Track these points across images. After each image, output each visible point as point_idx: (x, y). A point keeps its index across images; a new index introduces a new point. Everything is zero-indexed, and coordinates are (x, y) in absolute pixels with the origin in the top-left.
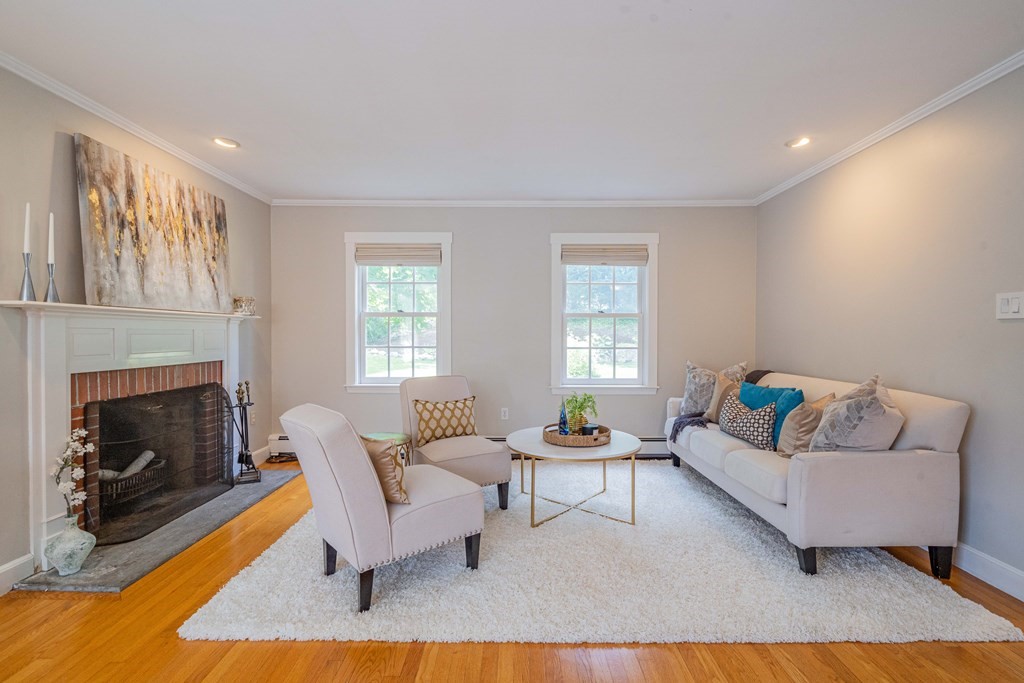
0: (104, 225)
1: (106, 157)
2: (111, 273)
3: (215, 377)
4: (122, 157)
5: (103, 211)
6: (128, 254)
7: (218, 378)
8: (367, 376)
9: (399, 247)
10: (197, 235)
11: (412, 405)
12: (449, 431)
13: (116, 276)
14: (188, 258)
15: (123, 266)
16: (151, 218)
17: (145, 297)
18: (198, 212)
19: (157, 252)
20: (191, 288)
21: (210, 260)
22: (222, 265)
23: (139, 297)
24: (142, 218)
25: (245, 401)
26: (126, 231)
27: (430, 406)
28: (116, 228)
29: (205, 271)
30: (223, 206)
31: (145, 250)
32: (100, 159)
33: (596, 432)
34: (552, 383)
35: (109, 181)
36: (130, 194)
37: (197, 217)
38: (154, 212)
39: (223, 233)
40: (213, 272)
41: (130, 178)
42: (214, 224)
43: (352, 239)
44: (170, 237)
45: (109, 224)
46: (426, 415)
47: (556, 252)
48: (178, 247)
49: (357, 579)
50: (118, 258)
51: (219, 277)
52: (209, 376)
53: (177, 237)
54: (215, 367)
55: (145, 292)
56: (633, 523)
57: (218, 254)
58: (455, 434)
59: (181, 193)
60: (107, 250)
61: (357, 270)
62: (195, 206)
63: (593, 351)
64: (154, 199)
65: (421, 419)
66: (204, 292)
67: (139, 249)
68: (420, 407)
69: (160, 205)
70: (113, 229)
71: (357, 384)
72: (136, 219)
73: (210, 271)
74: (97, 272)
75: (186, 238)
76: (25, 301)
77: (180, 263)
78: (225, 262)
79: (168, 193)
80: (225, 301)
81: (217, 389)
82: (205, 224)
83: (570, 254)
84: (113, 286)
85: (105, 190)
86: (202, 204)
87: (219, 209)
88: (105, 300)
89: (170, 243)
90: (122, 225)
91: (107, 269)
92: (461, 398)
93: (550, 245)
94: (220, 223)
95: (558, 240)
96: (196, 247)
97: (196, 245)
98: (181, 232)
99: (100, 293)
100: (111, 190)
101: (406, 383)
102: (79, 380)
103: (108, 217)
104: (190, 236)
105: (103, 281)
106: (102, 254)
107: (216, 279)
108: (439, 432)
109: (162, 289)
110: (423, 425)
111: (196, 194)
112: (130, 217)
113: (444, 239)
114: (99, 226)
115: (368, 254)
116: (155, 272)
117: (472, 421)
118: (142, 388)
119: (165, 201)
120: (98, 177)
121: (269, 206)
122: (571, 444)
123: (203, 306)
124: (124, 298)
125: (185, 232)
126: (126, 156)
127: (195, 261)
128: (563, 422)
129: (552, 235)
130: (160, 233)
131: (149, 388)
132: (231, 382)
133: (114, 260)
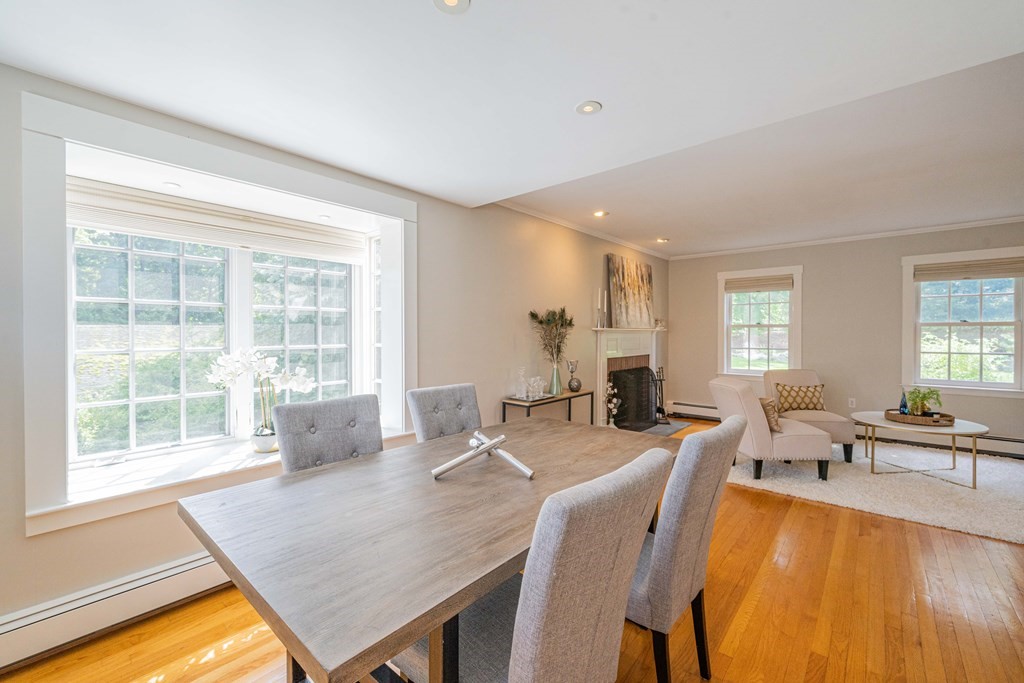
1: (616, 260)
4: (620, 258)
5: (616, 286)
6: (623, 304)
7: (648, 364)
8: (733, 368)
9: (758, 280)
10: (643, 288)
11: (774, 387)
12: (803, 406)
13: (620, 313)
14: (640, 301)
15: (622, 309)
16: (629, 284)
17: (628, 323)
18: (643, 276)
19: (631, 300)
20: (641, 316)
21: (647, 300)
22: (651, 302)
23: (626, 323)
24: (627, 285)
25: (661, 378)
26: (622, 293)
27: (788, 389)
29: (645, 307)
30: (650, 269)
31: (628, 301)
32: (615, 262)
33: (936, 416)
34: (903, 382)
35: (618, 272)
36: (623, 274)
37: (642, 278)
38: (630, 281)
39: (651, 285)
40: (648, 307)
41: (623, 267)
42: (648, 281)
43: (722, 277)
44: (634, 292)
45: (618, 290)
46: (785, 394)
47: (908, 272)
48: (637, 296)
49: (752, 463)
50: (621, 306)
51: (650, 309)
52: (646, 362)
53: (636, 291)
54: (648, 357)
55: (629, 320)
56: (975, 487)
57: (649, 297)
58: (807, 408)
59: (637, 268)
60: (618, 303)
61: (726, 296)
62: (642, 273)
63: (954, 357)
64: (630, 274)
65: (781, 395)
66: (646, 318)
67: (626, 301)
68: (780, 388)
69: (631, 276)
70: (619, 293)
71: (725, 372)
72: (625, 286)
74: (615, 313)
75: (639, 290)
76: (599, 328)
77: (638, 304)
78: (652, 300)
79: (633, 269)
80: (653, 321)
81: (648, 369)
82: (645, 282)
83: (921, 273)
84: (619, 319)
85: (616, 275)
86: (644, 271)
87: (649, 271)
88: (617, 325)
89: (635, 295)
90: (621, 290)
92: (813, 384)
93: (901, 267)
94: (650, 279)
95: (909, 263)
97: (643, 294)
98: (637, 287)
100: (618, 275)
101: (767, 374)
102: (609, 362)
104: (641, 289)
105: (616, 317)
106: (616, 305)
108: (795, 405)
109: (633, 319)
110: (783, 400)
111: (642, 266)
112: (623, 286)
113: (796, 271)
114: (616, 293)
115: (733, 286)
116: (631, 312)
117: (821, 400)
118: (625, 367)
119: (633, 274)
120: (615, 270)
121: (668, 261)
122: (909, 421)
123: (646, 325)
124: (622, 323)
125: (639, 287)
127: (642, 302)
128: (904, 406)
129: (903, 258)
130: (632, 291)
132: (653, 366)
133: (619, 306)
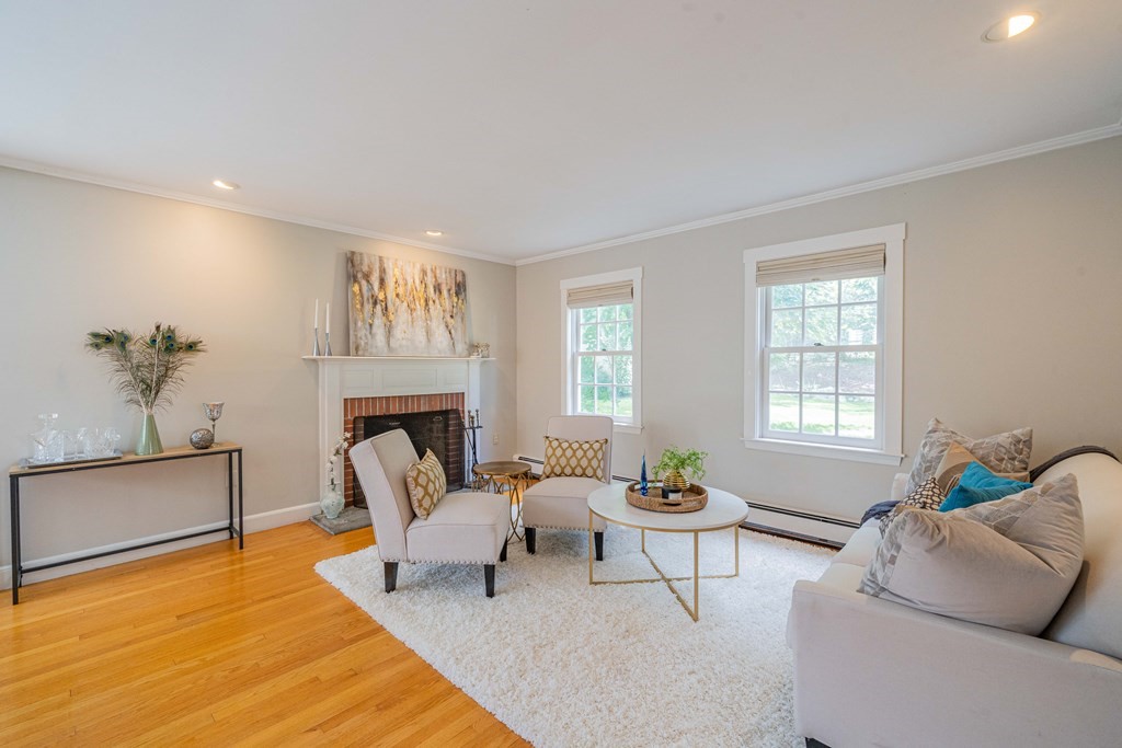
0: (362, 305)
1: (366, 261)
2: (366, 335)
3: (457, 404)
4: (378, 259)
5: (362, 296)
6: (379, 322)
7: (460, 405)
8: (579, 411)
9: (599, 289)
10: (437, 301)
13: (369, 336)
14: (428, 319)
15: (375, 329)
16: (397, 295)
17: (393, 349)
18: (439, 285)
19: (401, 318)
20: (429, 340)
21: (448, 318)
22: (460, 320)
23: (386, 349)
24: (391, 295)
25: (475, 425)
26: (378, 307)
28: (371, 305)
29: (442, 327)
30: (464, 275)
31: (392, 317)
32: (361, 264)
34: (745, 434)
35: (367, 277)
36: (382, 281)
37: (438, 289)
38: (401, 290)
39: (462, 297)
40: (450, 327)
41: (383, 271)
42: (453, 291)
43: (571, 284)
44: (412, 306)
45: (365, 303)
46: (559, 453)
47: (750, 272)
48: (420, 311)
50: (371, 325)
51: (456, 330)
52: (452, 403)
53: (420, 306)
54: (457, 398)
55: (391, 345)
57: (456, 313)
59: (424, 273)
60: (363, 321)
61: (570, 315)
62: (436, 280)
64: (401, 282)
66: (441, 342)
67: (387, 317)
69: (406, 284)
70: (368, 307)
72: (386, 298)
73: (447, 327)
74: (356, 336)
75: (427, 305)
76: (315, 356)
77: (420, 324)
78: (462, 319)
79: (414, 275)
80: (461, 347)
81: (457, 414)
82: (445, 292)
84: (366, 343)
85: (364, 283)
86: (442, 277)
87: (459, 278)
88: (360, 353)
89: (412, 310)
90: (375, 303)
91: (362, 333)
93: (742, 266)
94: (460, 289)
95: (752, 257)
96: (435, 310)
97: (436, 309)
98: (422, 301)
99: (357, 349)
100: (368, 281)
102: (349, 403)
103: (365, 299)
104: (431, 302)
105: (359, 341)
106: (360, 324)
107: (453, 331)
109: (404, 342)
111: (438, 272)
112: (381, 296)
113: (634, 275)
114: (358, 306)
115: (579, 298)
116: (398, 333)
117: (594, 463)
119: (410, 282)
120: (359, 275)
121: (515, 267)
123: (440, 352)
124: (374, 351)
125: (426, 301)
126: (380, 257)
127: (434, 320)
129: (745, 252)
130: (405, 304)
131: (400, 410)
132: (472, 405)
133: (368, 326)
